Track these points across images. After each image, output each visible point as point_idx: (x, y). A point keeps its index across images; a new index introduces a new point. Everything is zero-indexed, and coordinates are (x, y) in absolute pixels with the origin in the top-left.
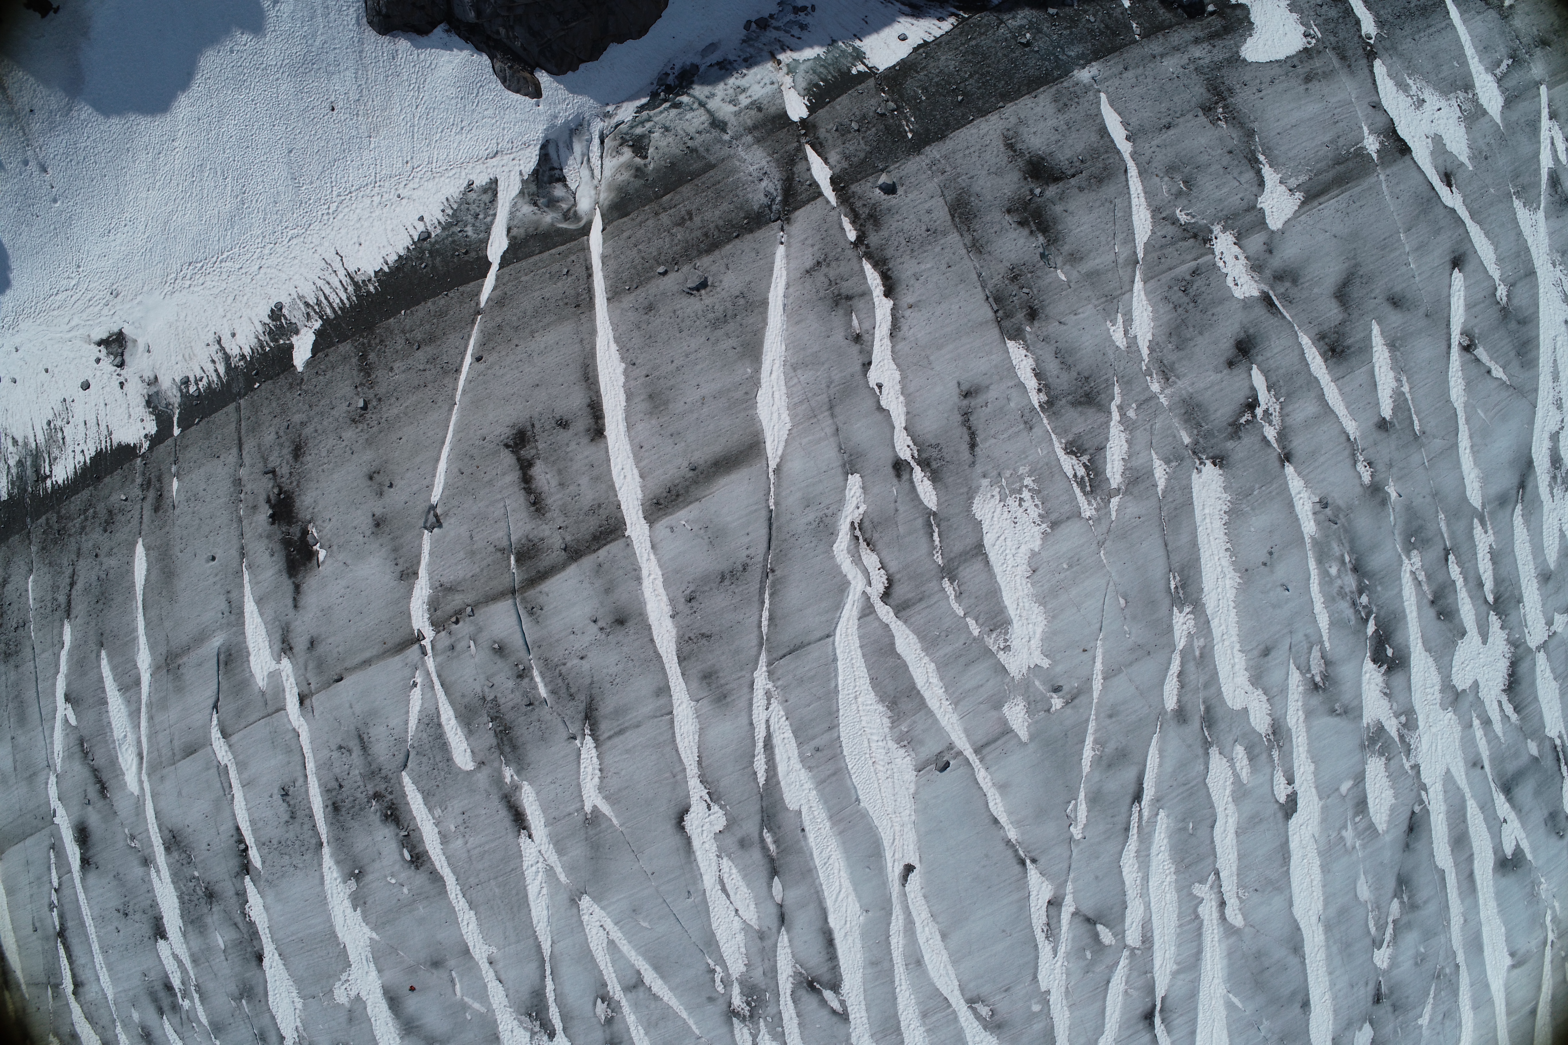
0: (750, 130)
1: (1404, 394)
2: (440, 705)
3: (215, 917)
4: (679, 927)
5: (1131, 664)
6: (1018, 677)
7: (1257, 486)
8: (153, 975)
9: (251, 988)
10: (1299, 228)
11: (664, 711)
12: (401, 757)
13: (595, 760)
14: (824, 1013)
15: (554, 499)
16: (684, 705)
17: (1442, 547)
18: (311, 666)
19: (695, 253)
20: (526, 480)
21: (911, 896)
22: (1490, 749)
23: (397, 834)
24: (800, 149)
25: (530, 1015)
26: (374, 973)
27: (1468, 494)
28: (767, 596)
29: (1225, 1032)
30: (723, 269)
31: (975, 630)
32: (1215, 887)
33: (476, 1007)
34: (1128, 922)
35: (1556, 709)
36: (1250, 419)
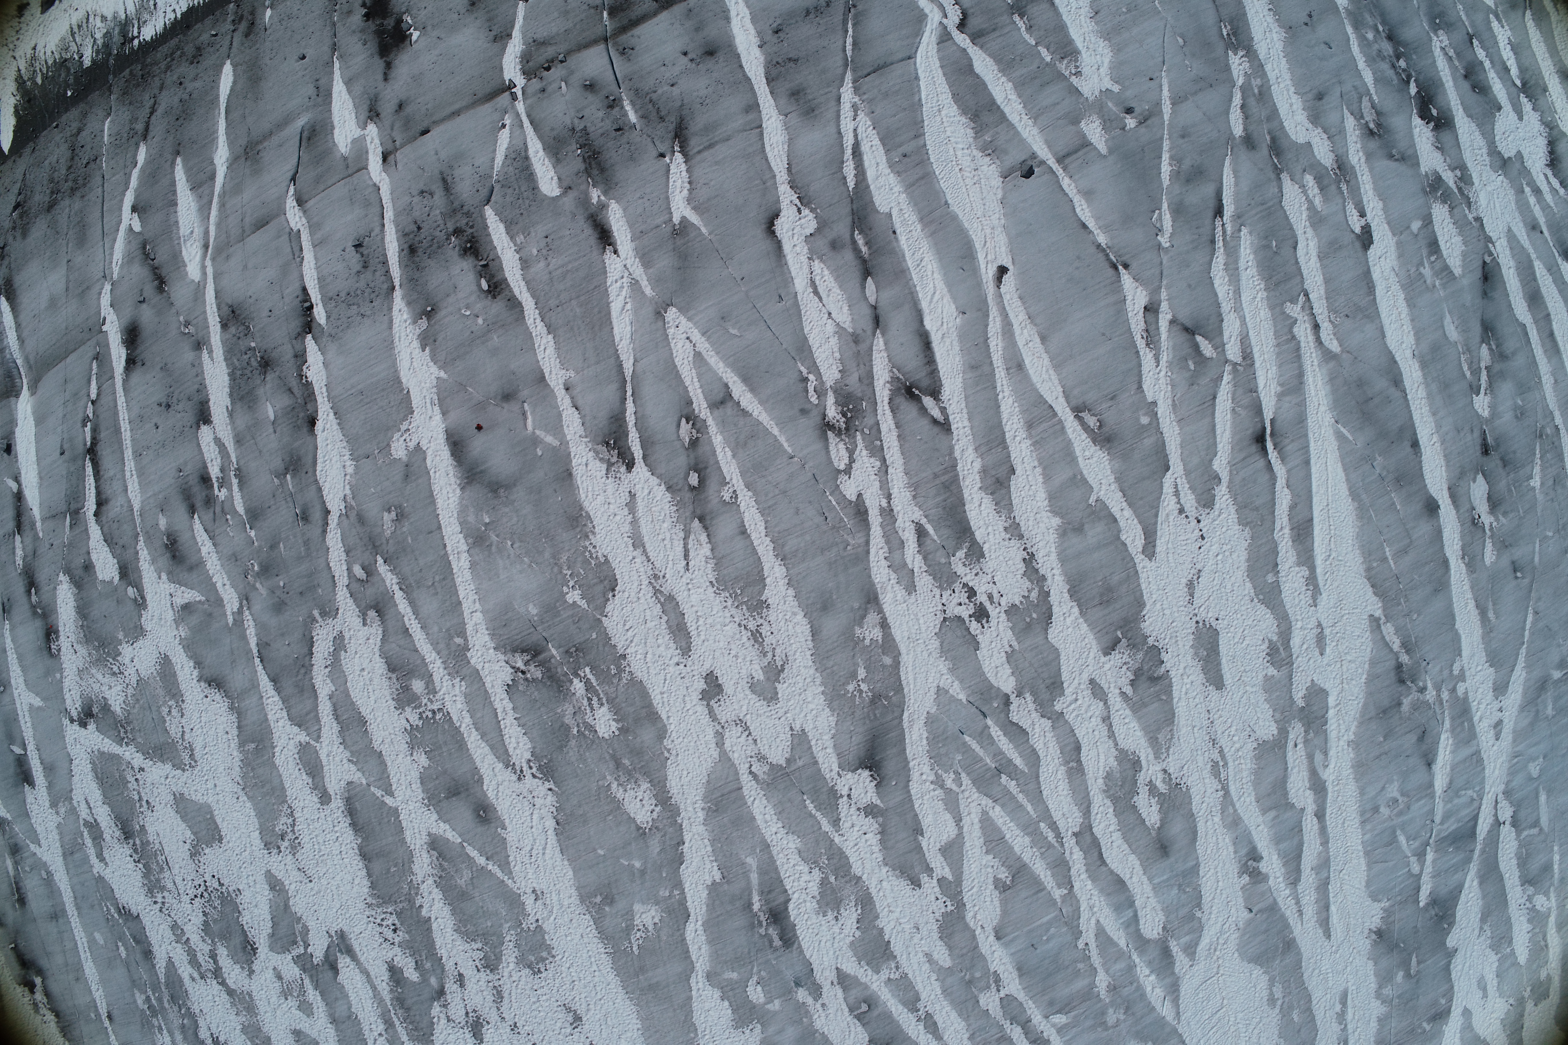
2: (529, 140)
3: (268, 386)
4: (770, 333)
5: (1195, 93)
6: (1091, 99)
8: (189, 469)
9: (299, 459)
11: (753, 125)
12: (484, 193)
13: (684, 174)
14: (925, 422)
16: (773, 119)
17: (1465, 32)
18: (397, 125)
21: (1006, 298)
23: (475, 266)
25: (607, 444)
26: (438, 417)
28: (850, 25)
29: (1340, 464)
31: (1048, 56)
32: (1307, 308)
33: (549, 439)
34: (1226, 335)
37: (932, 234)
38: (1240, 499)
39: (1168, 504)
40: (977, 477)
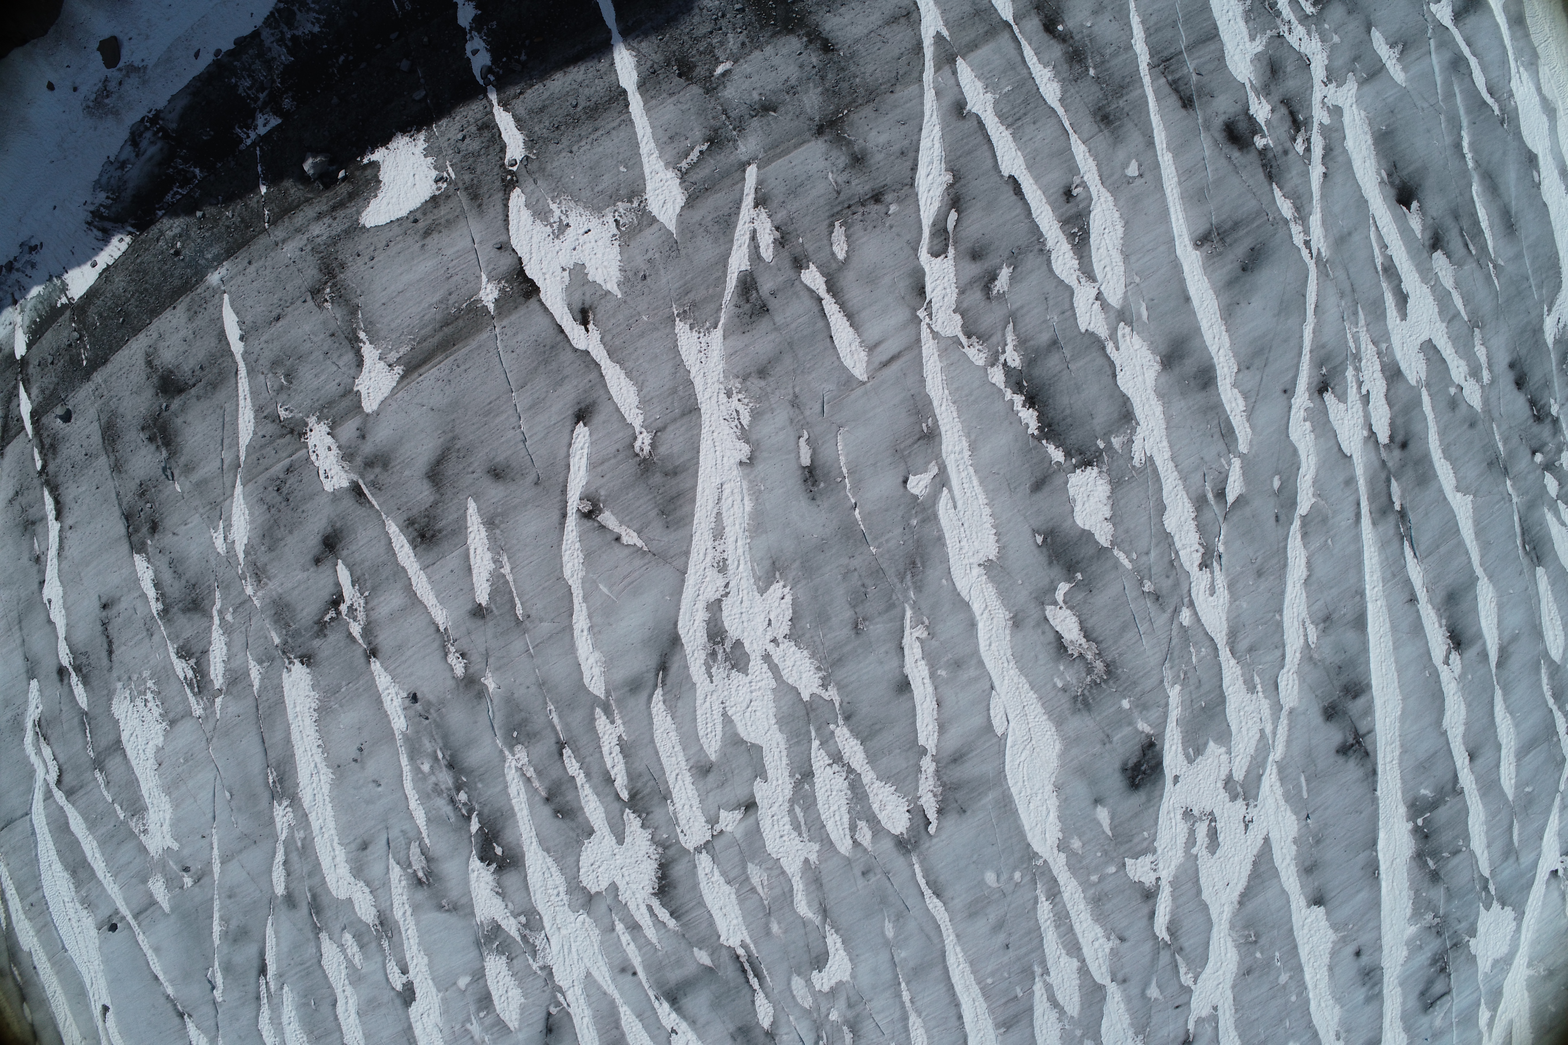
1: (504, 576)
5: (241, 851)
6: (156, 857)
7: (344, 683)
10: (395, 406)
17: (554, 740)
21: (110, 1031)
22: (642, 956)
24: (16, 387)
27: (586, 681)
35: (733, 916)
36: (334, 615)
37: (58, 973)
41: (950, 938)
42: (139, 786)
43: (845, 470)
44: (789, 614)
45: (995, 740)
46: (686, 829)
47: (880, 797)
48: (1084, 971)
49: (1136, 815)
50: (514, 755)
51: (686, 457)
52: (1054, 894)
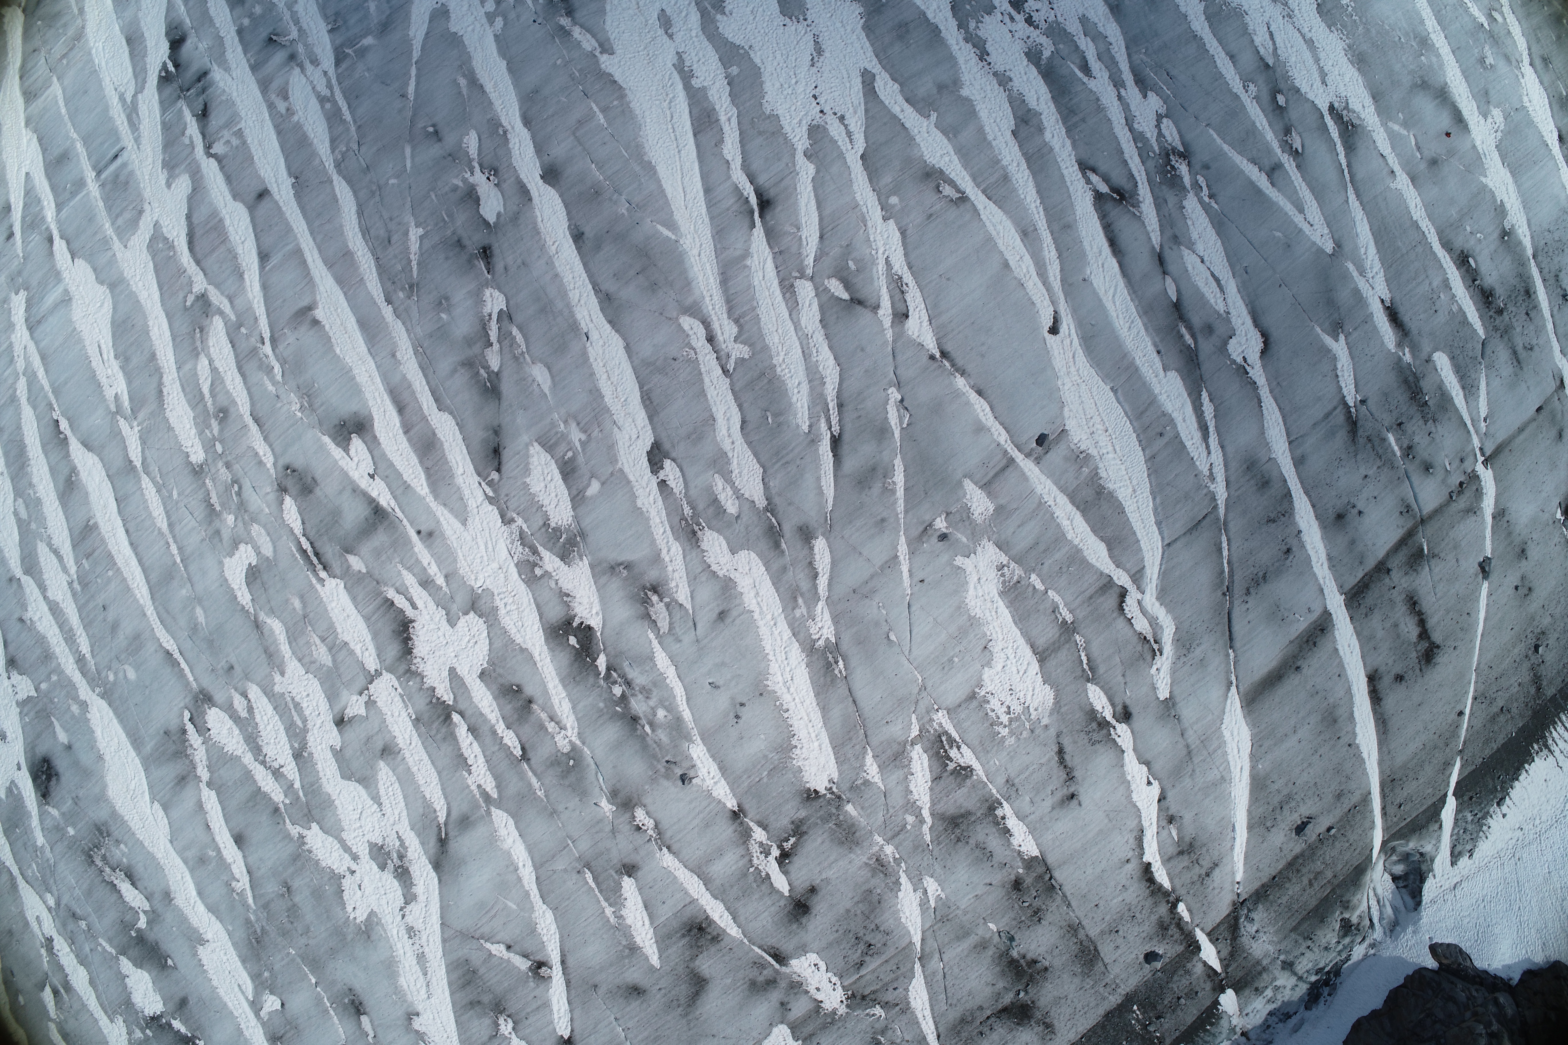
0: (1265, 969)
1: (610, 905)
2: (1466, 408)
4: (1249, 237)
5: (872, 577)
6: (985, 541)
7: (765, 780)
10: (755, 1034)
11: (1296, 443)
12: (1488, 351)
13: (1343, 385)
14: (1103, 167)
15: (1401, 613)
16: (1281, 452)
17: (533, 762)
19: (1306, 854)
20: (1422, 622)
21: (1047, 302)
22: (414, 554)
23: (1481, 280)
24: (1225, 967)
25: (1353, 126)
26: (1478, 143)
27: (511, 822)
28: (1226, 570)
29: (669, 196)
30: (1285, 847)
31: (1035, 580)
32: (724, 357)
33: (1396, 127)
34: (815, 307)
35: (336, 611)
36: (785, 844)
37: (1125, 355)
38: (781, 140)
39: (856, 123)
40: (1046, 124)
41: (150, 611)
42: (1013, 617)
43: (332, 1012)
44: (346, 896)
45: (158, 798)
46: (393, 693)
47: (234, 741)
48: (43, 587)
49: (39, 736)
50: (570, 741)
51: (465, 1017)
52: (80, 661)
